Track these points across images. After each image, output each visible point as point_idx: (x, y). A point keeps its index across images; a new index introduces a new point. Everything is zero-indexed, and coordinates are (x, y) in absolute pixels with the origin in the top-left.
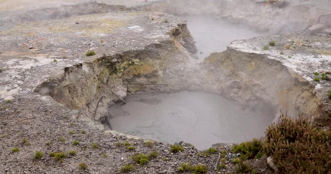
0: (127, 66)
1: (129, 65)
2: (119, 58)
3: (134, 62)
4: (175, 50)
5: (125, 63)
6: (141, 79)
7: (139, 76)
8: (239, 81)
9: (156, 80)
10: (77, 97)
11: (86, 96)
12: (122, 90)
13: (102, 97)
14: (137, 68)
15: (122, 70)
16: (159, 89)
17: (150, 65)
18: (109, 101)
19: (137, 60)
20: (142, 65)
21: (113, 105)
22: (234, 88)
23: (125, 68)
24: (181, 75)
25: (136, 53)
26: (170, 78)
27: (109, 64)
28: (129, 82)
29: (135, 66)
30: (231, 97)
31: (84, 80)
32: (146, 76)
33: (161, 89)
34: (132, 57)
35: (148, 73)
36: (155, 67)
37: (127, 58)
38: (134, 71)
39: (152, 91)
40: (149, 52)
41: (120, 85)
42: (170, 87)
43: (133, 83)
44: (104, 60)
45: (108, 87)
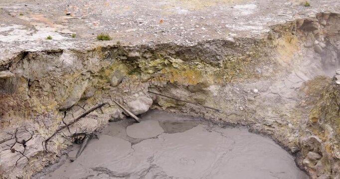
0: (160, 67)
1: (164, 65)
2: (145, 52)
3: (172, 63)
4: (261, 57)
5: (158, 61)
6: (178, 91)
7: (175, 85)
8: (320, 141)
9: (204, 98)
10: (39, 96)
11: (58, 98)
12: (142, 100)
13: (103, 104)
14: (174, 73)
15: (151, 71)
16: (204, 114)
17: (196, 72)
18: (115, 112)
19: (179, 61)
20: (184, 70)
21: (119, 119)
22: (312, 150)
23: (156, 69)
24: (249, 100)
25: (177, 49)
26: (227, 100)
27: (125, 58)
28: (160, 91)
29: (173, 69)
30: (304, 165)
31: (58, 75)
32: (187, 88)
33: (206, 114)
34: (170, 54)
35: (191, 84)
36: (202, 77)
37: (164, 53)
38: (170, 76)
39: (193, 114)
40: (201, 51)
41: (141, 93)
42: (223, 116)
43: (167, 94)
44: (115, 51)
45: (118, 91)
